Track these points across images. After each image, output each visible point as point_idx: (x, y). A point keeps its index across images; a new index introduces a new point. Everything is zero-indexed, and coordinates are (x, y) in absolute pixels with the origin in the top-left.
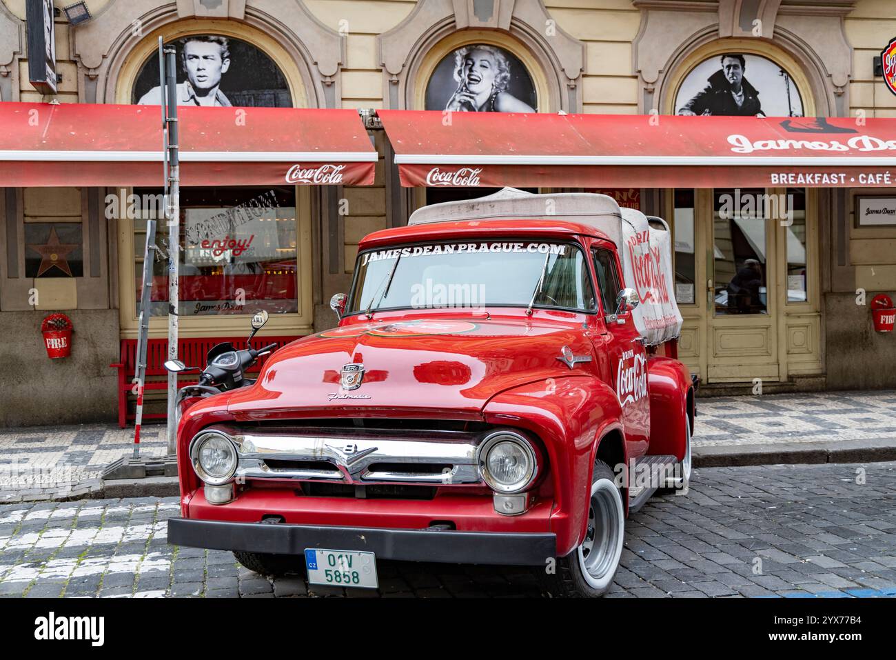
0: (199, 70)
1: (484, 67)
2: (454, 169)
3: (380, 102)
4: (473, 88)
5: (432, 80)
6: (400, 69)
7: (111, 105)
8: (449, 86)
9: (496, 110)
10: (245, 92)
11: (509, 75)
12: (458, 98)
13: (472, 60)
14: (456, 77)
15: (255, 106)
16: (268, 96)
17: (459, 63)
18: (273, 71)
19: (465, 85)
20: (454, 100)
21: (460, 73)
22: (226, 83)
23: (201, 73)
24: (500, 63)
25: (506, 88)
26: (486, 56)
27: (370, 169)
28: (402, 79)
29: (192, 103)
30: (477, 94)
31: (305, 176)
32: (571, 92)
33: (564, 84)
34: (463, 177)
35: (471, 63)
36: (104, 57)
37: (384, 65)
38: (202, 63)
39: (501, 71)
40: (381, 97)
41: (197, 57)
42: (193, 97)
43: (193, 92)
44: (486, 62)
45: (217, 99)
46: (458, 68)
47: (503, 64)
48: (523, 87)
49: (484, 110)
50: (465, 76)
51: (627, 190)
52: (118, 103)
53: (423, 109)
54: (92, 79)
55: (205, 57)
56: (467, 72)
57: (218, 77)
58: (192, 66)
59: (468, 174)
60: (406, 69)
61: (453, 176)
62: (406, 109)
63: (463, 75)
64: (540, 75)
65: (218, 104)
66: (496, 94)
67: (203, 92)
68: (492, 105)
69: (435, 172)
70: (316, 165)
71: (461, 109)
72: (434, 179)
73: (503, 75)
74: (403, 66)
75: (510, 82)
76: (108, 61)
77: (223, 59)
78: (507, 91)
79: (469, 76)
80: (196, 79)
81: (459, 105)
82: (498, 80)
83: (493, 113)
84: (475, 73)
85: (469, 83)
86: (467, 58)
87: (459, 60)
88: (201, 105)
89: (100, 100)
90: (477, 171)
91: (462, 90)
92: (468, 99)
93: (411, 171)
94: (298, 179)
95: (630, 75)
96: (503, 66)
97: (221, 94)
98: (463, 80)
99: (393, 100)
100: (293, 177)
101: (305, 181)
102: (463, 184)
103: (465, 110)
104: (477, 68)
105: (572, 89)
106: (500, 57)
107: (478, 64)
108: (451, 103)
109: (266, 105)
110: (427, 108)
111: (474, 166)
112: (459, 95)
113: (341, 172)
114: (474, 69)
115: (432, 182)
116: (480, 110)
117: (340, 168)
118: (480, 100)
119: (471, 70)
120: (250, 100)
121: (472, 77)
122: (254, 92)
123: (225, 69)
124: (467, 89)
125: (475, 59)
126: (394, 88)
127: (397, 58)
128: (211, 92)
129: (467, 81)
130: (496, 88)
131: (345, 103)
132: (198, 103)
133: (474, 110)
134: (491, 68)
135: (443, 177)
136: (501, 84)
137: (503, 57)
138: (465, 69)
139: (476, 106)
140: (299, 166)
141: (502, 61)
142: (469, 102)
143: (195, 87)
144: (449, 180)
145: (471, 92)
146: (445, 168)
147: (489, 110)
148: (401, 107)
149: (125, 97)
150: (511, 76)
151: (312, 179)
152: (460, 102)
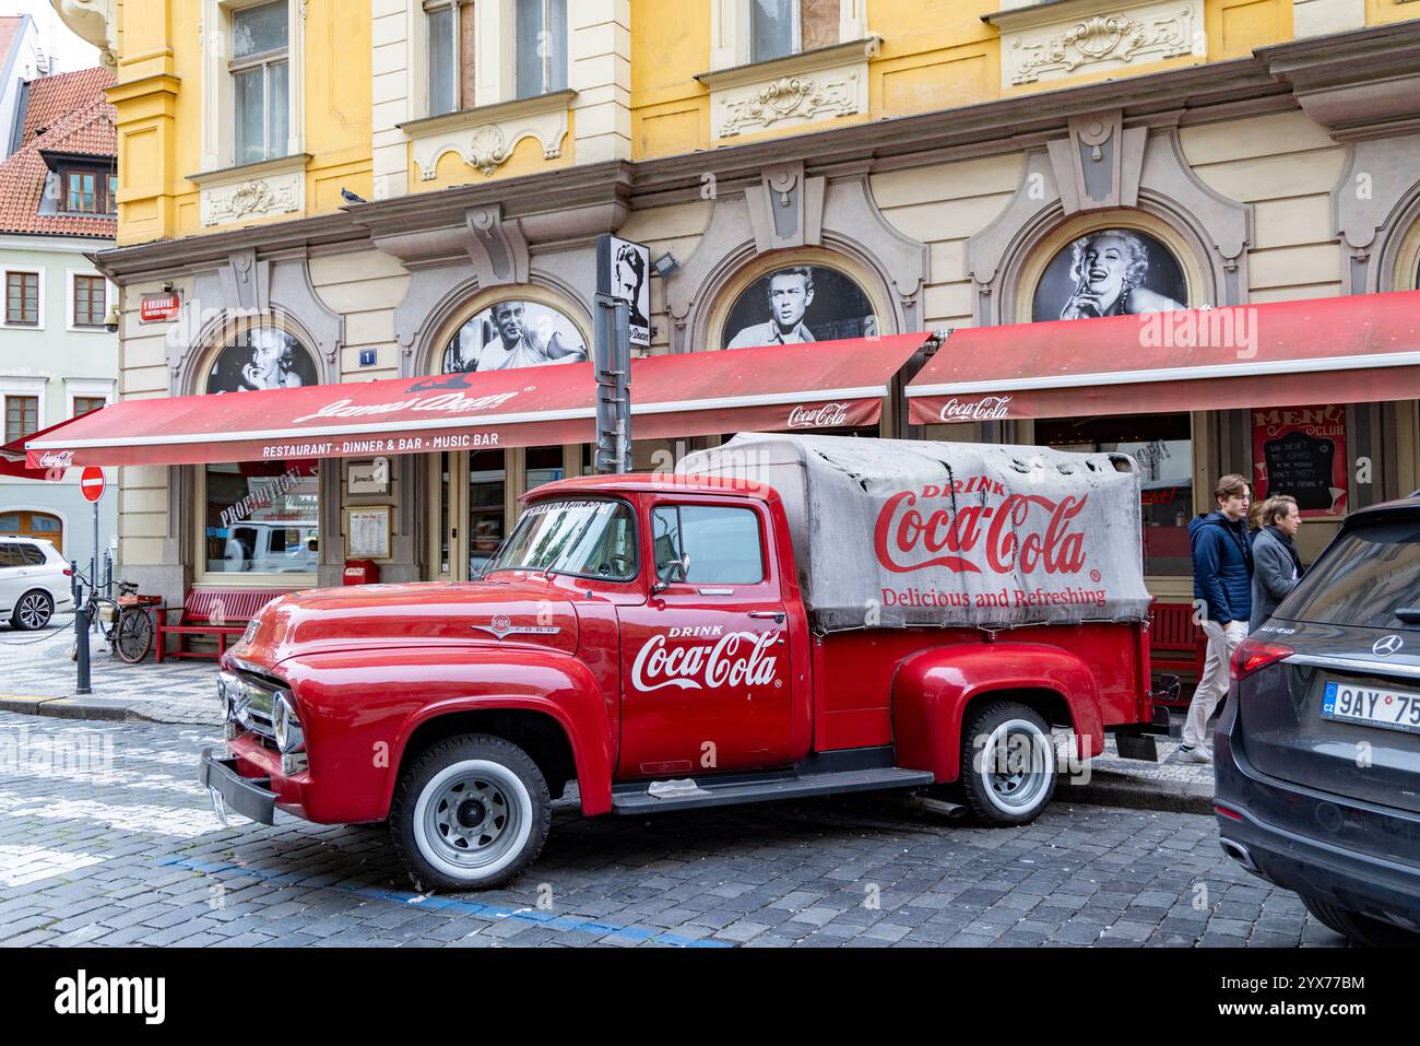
0: (784, 306)
1: (1112, 257)
2: (976, 398)
3: (969, 320)
4: (1096, 287)
5: (1043, 283)
6: (991, 278)
7: (700, 354)
8: (1065, 288)
9: (1129, 312)
10: (828, 324)
11: (1146, 264)
12: (1075, 303)
13: (1095, 251)
14: (1074, 276)
15: (839, 338)
16: (852, 326)
17: (1077, 258)
18: (858, 297)
19: (1086, 285)
20: (1071, 304)
21: (1078, 270)
22: (810, 317)
23: (785, 309)
24: (1133, 249)
25: (1142, 282)
26: (1115, 244)
27: (877, 405)
28: (995, 288)
29: (777, 342)
30: (1102, 294)
31: (808, 419)
32: (1230, 276)
33: (1219, 268)
34: (987, 409)
35: (1094, 255)
36: (691, 305)
37: (972, 274)
38: (787, 297)
39: (1136, 260)
40: (970, 313)
41: (782, 292)
42: (778, 336)
43: (777, 331)
44: (1115, 252)
45: (801, 335)
46: (1077, 264)
47: (1139, 250)
48: (1166, 277)
49: (1112, 314)
50: (1085, 274)
51: (1323, 407)
52: (708, 350)
53: (1030, 321)
54: (682, 328)
55: (790, 291)
56: (1089, 268)
57: (802, 311)
58: (777, 302)
59: (993, 405)
60: (1000, 275)
61: (975, 407)
62: (1000, 324)
63: (1082, 272)
64: (1191, 259)
65: (802, 341)
66: (1129, 290)
67: (787, 329)
68: (1122, 306)
69: (952, 404)
70: (818, 405)
71: (1080, 316)
72: (950, 413)
73: (1138, 264)
74: (996, 272)
75: (1148, 273)
76: (695, 308)
77: (807, 290)
78: (1143, 285)
79: (1090, 272)
80: (781, 315)
81: (1078, 310)
82: (1131, 272)
83: (1125, 318)
84: (1099, 268)
85: (1091, 281)
86: (1088, 249)
87: (1077, 253)
88: (786, 343)
89: (687, 349)
90: (1006, 400)
91: (1081, 292)
92: (1090, 302)
93: (923, 404)
94: (800, 422)
95: (1328, 240)
96: (1139, 253)
97: (804, 329)
98: (1082, 279)
99: (984, 314)
100: (796, 420)
101: (807, 424)
102: (985, 417)
103: (1086, 316)
104: (1102, 261)
105: (1232, 272)
106: (1134, 242)
107: (1103, 254)
108: (1067, 309)
109: (850, 337)
110: (1036, 318)
111: (1001, 394)
112: (1076, 298)
113: (846, 411)
114: (1097, 262)
115: (946, 416)
116: (1106, 314)
117: (845, 406)
118: (1106, 302)
119: (1093, 264)
120: (833, 333)
121: (1095, 273)
122: (837, 323)
123: (809, 301)
124: (1088, 289)
125: (1098, 249)
126: (985, 300)
127: (987, 262)
128: (795, 329)
129: (1088, 278)
130: (1129, 283)
131: (929, 324)
132: (782, 342)
133: (1099, 316)
134: (1121, 258)
135: (962, 409)
136: (1135, 278)
137: (1137, 241)
138: (1085, 264)
139: (1100, 310)
140: (801, 407)
141: (1137, 247)
142: (1092, 306)
143: (780, 325)
144: (968, 413)
145: (1093, 293)
146: (965, 398)
147: (1118, 313)
148: (994, 322)
149: (715, 343)
150: (1149, 266)
151: (813, 422)
152: (1078, 307)
